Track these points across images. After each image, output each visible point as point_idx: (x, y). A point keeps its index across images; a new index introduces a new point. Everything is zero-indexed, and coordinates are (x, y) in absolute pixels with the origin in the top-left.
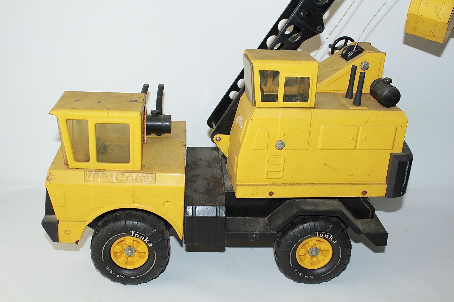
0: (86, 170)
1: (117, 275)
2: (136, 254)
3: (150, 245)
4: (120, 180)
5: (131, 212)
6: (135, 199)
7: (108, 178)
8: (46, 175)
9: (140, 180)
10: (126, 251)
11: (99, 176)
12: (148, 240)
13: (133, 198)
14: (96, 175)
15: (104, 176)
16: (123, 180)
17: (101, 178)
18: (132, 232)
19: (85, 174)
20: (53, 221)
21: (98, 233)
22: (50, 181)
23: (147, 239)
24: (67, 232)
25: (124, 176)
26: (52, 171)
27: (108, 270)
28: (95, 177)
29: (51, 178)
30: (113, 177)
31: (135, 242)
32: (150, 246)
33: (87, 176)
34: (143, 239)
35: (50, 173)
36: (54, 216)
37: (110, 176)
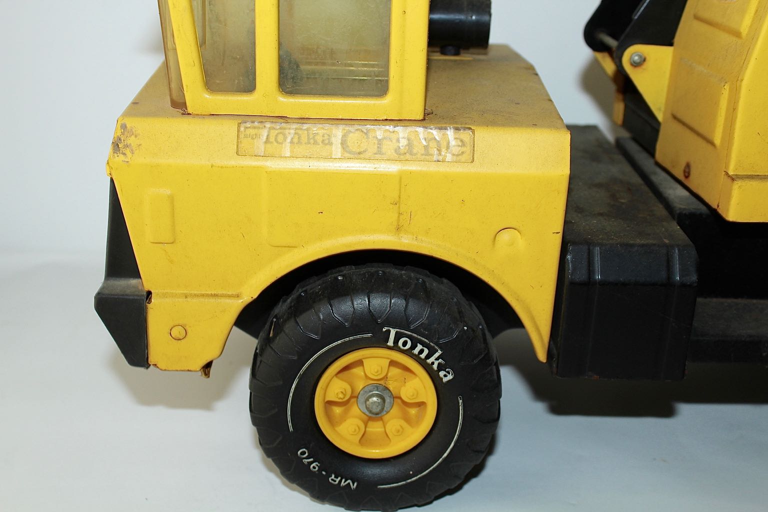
0: (244, 118)
1: (333, 476)
2: (395, 411)
3: (445, 376)
4: (358, 151)
5: (383, 269)
6: (401, 217)
7: (316, 143)
8: (110, 133)
9: (423, 152)
10: (362, 399)
11: (285, 138)
12: (440, 360)
13: (397, 215)
14: (277, 136)
15: (304, 139)
16: (365, 151)
17: (292, 142)
18: (389, 332)
19: (238, 131)
20: (130, 296)
21: (275, 336)
22: (124, 154)
23: (437, 355)
24: (175, 332)
25: (368, 138)
26: (130, 122)
27: (305, 461)
28: (272, 139)
29: (129, 142)
30: (333, 140)
31: (395, 371)
32: (445, 380)
33: (246, 136)
34: (423, 356)
35: (124, 127)
36: (134, 282)
37: (323, 136)
